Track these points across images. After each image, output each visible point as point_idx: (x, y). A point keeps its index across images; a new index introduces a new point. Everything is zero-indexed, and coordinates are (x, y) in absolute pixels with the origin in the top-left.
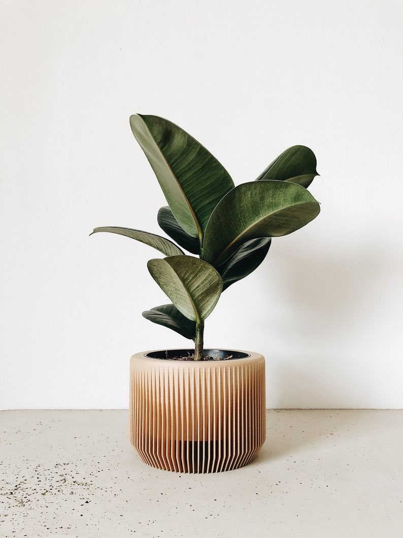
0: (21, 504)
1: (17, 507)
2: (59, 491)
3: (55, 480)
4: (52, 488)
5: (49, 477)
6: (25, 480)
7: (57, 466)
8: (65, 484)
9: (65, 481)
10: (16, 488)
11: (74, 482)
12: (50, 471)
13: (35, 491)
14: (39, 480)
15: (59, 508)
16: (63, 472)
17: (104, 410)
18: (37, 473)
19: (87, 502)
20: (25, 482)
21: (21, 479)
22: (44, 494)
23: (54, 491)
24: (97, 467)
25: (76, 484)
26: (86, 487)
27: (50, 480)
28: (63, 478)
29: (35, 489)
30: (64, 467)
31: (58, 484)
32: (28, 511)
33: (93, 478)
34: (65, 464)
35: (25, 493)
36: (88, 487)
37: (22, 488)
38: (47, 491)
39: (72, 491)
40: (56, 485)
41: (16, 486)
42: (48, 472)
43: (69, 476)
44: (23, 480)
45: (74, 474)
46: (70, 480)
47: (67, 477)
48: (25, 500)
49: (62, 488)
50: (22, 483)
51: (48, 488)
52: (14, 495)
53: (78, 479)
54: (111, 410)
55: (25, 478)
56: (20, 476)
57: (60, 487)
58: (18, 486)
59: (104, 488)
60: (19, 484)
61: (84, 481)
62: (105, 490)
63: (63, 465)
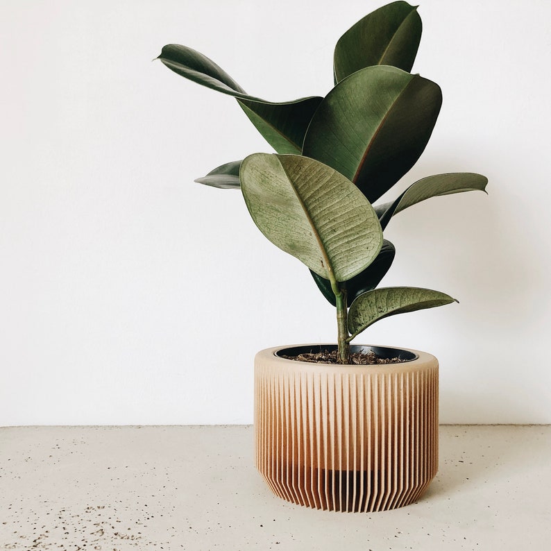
2: (95, 548)
3: (88, 531)
4: (86, 544)
5: (79, 527)
6: (47, 532)
7: (89, 511)
8: (103, 537)
9: (103, 533)
10: (34, 544)
11: (116, 534)
12: (80, 518)
14: (65, 531)
16: (99, 520)
17: (143, 427)
18: (62, 520)
20: (46, 534)
21: (39, 531)
23: (89, 548)
24: (144, 513)
25: (119, 538)
26: (133, 542)
27: (82, 531)
28: (99, 528)
29: (62, 546)
30: (100, 511)
31: (93, 537)
33: (140, 528)
34: (99, 507)
36: (135, 541)
37: (43, 544)
38: (79, 549)
39: (115, 547)
40: (90, 538)
41: (35, 541)
42: (77, 520)
43: (108, 525)
44: (43, 531)
45: (114, 523)
46: (109, 532)
47: (106, 527)
49: (101, 543)
50: (43, 537)
51: (80, 544)
53: (123, 532)
54: (153, 426)
55: (45, 529)
56: (38, 526)
57: (97, 542)
58: (38, 541)
59: (158, 544)
60: (39, 538)
61: (129, 534)
62: (159, 546)
63: (97, 509)
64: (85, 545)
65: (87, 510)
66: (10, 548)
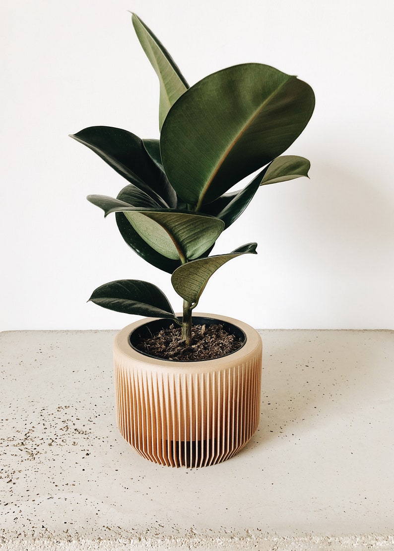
0: (31, 457)
1: (29, 461)
2: (63, 441)
3: (58, 427)
4: (57, 437)
5: (53, 424)
6: (33, 427)
8: (68, 432)
9: (68, 428)
10: (26, 437)
11: (75, 430)
12: (54, 416)
13: (42, 441)
14: (45, 427)
15: (64, 461)
16: (65, 418)
17: (99, 331)
18: (43, 418)
19: (88, 454)
20: (33, 429)
21: (29, 427)
22: (50, 445)
23: (59, 441)
24: (94, 412)
25: (77, 433)
26: (86, 437)
27: (55, 427)
28: (66, 425)
29: (42, 439)
30: (66, 410)
31: (62, 432)
32: (39, 466)
33: (91, 425)
34: (66, 407)
35: (34, 443)
37: (31, 437)
38: (53, 441)
39: (74, 440)
40: (60, 433)
42: (51, 417)
43: (71, 422)
44: (31, 427)
45: (75, 421)
46: (72, 429)
47: (70, 424)
48: (35, 452)
49: (66, 437)
50: (31, 431)
51: (54, 438)
52: (25, 446)
53: (80, 428)
55: (32, 425)
56: (28, 422)
57: (64, 436)
58: (27, 435)
59: (101, 438)
60: (28, 433)
61: (84, 429)
62: (102, 439)
63: (64, 408)
64: (56, 439)
65: (58, 409)
66: (10, 440)
